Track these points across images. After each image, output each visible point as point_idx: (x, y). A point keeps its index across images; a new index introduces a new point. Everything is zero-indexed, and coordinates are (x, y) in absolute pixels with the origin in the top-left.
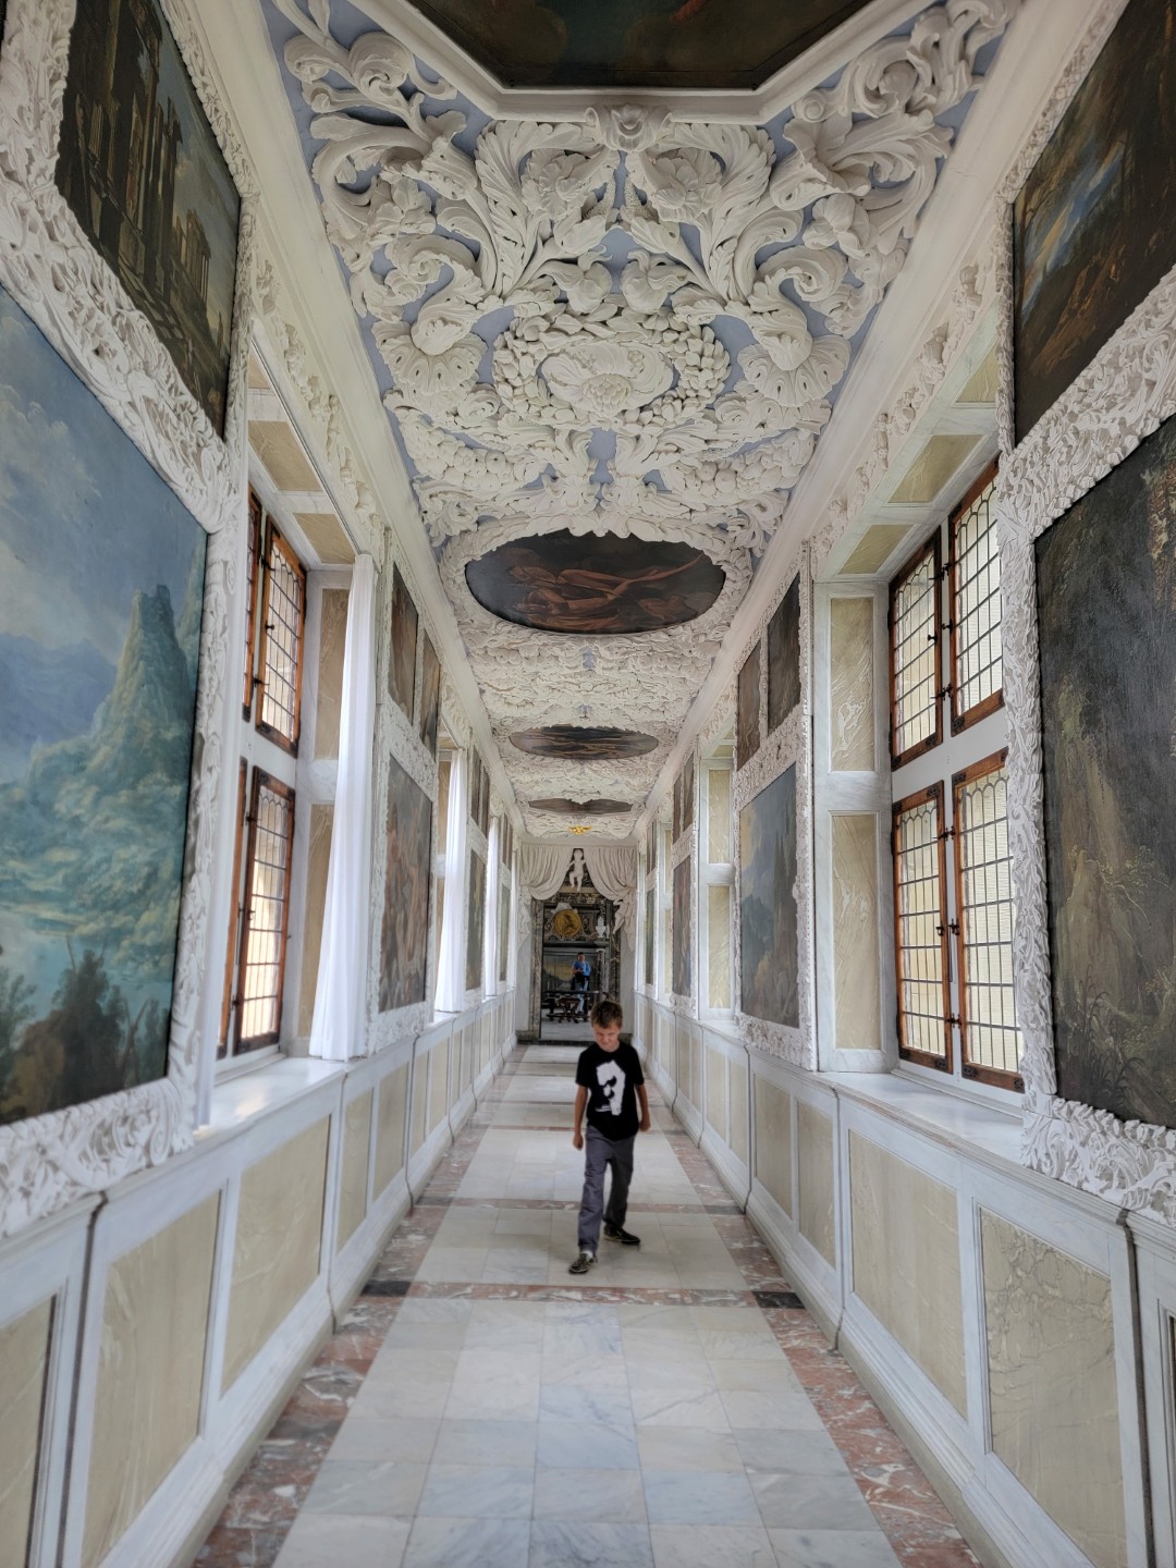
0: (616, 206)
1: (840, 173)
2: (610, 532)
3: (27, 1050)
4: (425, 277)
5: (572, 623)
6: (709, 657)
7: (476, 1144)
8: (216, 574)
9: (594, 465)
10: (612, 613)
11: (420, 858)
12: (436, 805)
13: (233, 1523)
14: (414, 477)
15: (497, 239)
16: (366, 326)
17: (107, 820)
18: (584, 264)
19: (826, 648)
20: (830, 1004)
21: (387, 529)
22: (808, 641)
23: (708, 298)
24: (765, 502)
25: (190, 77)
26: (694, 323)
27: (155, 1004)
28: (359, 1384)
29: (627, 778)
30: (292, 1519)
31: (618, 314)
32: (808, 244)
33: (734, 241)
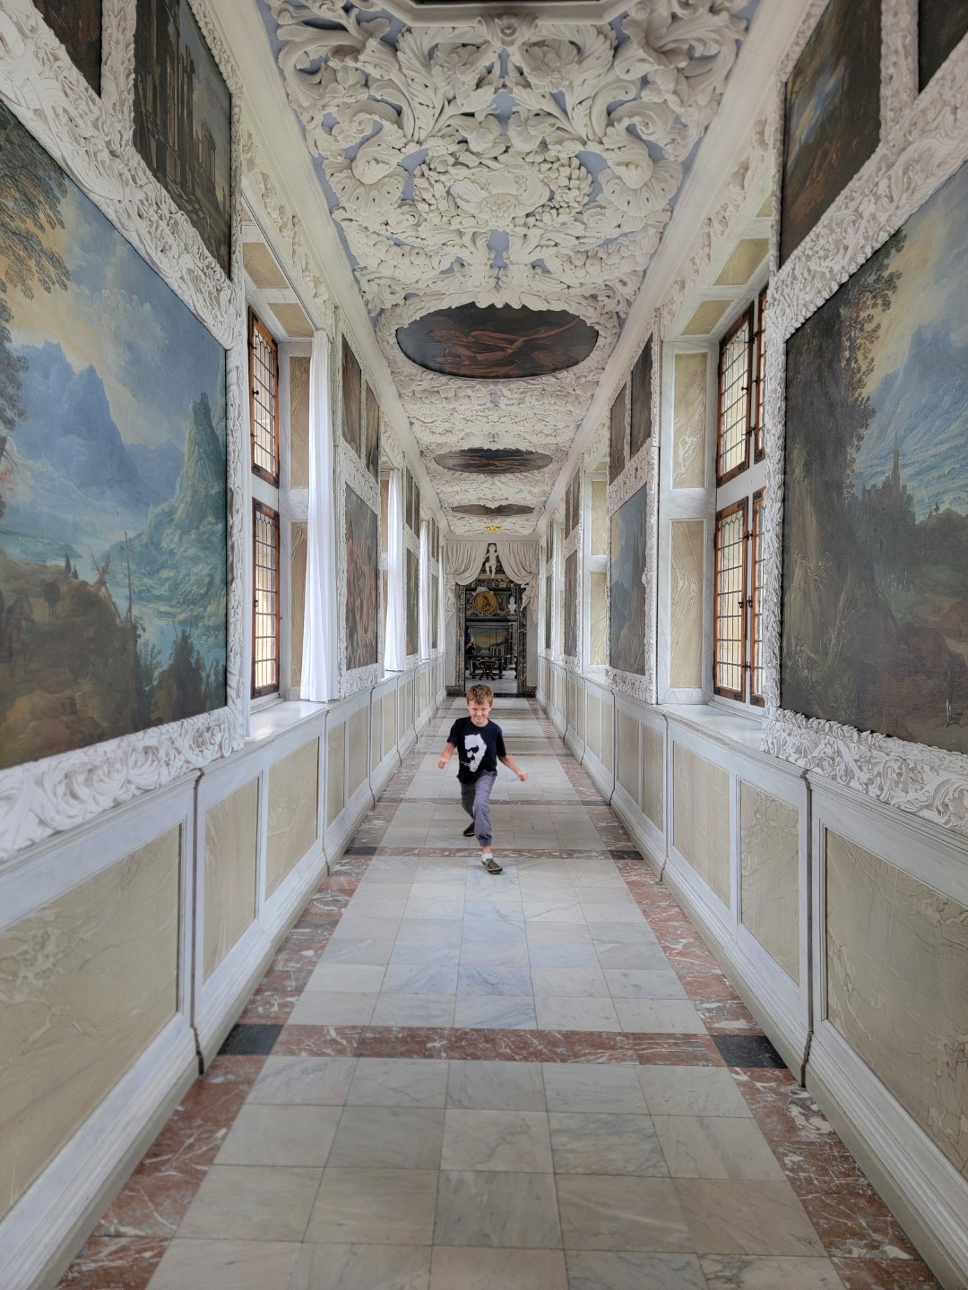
0: (502, 76)
1: (664, 54)
2: (507, 304)
3: (160, 686)
4: (362, 131)
5: (481, 371)
6: (589, 394)
7: (418, 765)
8: (232, 377)
9: (492, 256)
10: (512, 363)
11: (370, 558)
12: (379, 517)
13: (279, 967)
14: (355, 267)
15: (415, 104)
16: (318, 164)
17: (186, 551)
18: (480, 117)
19: (671, 394)
20: (667, 657)
21: (336, 307)
22: (658, 389)
23: (573, 139)
24: (625, 279)
25: (197, 22)
26: (564, 156)
27: (217, 661)
28: (348, 902)
29: (529, 488)
30: (314, 966)
31: (506, 151)
32: (645, 99)
33: (590, 100)
